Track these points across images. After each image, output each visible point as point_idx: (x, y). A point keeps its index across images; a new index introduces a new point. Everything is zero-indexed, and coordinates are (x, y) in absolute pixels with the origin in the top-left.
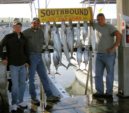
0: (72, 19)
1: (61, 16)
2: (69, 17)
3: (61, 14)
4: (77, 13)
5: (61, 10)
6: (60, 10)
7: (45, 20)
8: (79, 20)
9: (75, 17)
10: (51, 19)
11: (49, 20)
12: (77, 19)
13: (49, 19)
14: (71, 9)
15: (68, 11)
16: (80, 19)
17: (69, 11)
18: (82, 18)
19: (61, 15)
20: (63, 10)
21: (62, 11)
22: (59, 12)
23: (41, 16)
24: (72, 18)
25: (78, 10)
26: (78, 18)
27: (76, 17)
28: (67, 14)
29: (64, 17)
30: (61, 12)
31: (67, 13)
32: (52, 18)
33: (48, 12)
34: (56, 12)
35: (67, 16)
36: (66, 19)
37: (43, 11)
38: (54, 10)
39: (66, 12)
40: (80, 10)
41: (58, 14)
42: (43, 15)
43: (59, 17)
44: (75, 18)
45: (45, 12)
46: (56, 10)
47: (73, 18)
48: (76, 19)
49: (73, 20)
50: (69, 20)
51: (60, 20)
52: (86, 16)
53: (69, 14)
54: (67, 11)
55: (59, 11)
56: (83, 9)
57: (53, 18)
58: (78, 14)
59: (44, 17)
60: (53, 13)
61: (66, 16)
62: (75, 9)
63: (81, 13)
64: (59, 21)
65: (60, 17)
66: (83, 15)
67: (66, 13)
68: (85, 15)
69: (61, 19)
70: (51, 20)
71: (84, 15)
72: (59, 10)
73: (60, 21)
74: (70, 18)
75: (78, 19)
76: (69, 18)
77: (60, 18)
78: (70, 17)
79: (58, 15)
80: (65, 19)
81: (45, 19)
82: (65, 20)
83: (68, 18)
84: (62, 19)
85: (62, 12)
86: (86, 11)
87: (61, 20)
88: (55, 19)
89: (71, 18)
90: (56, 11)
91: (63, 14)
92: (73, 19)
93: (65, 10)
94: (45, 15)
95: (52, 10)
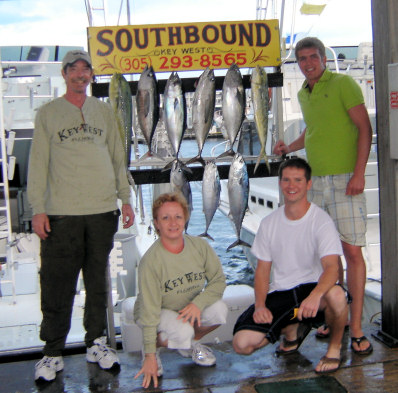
0: (211, 60)
1: (172, 52)
2: (201, 54)
3: (171, 43)
4: (229, 37)
5: (171, 29)
6: (167, 30)
7: (112, 67)
8: (238, 63)
9: (223, 55)
10: (136, 62)
11: (128, 67)
12: (230, 61)
13: (128, 62)
14: (209, 26)
15: (195, 33)
16: (241, 61)
17: (200, 33)
18: (249, 57)
19: (171, 47)
20: (178, 29)
21: (174, 31)
22: (165, 36)
23: (100, 53)
24: (211, 56)
25: (233, 27)
26: (235, 57)
27: (228, 55)
28: (193, 42)
29: (179, 54)
30: (171, 35)
31: (192, 38)
32: (139, 59)
33: (124, 37)
34: (152, 36)
35: (194, 51)
36: (190, 61)
37: (106, 36)
38: (145, 31)
39: (188, 35)
40: (241, 26)
41: (159, 43)
42: (105, 48)
43: (164, 55)
44: (222, 58)
45: (112, 38)
46: (152, 30)
47: (214, 59)
48: (226, 59)
49: (214, 65)
50: (201, 64)
51: (169, 64)
52: (264, 48)
53: (202, 43)
54: (191, 31)
55: (162, 33)
56: (250, 25)
57: (142, 59)
58: (234, 41)
59: (110, 58)
60: (142, 42)
61: (191, 49)
62: (223, 27)
63: (245, 39)
65: (167, 56)
66: (251, 44)
67: (188, 41)
68: (259, 44)
69: (172, 60)
70: (136, 67)
71: (254, 47)
72: (164, 29)
73: (167, 67)
74: (205, 58)
75: (234, 60)
76: (202, 58)
77: (166, 60)
78: (206, 52)
79: (159, 48)
80: (186, 62)
81: (112, 62)
82: (188, 64)
83: (196, 56)
84: (176, 61)
85: (176, 35)
86: (263, 31)
88: (147, 61)
89: (208, 58)
90: (154, 32)
91: (179, 42)
92: (217, 62)
93: (187, 28)
94: (111, 48)
95: (137, 31)
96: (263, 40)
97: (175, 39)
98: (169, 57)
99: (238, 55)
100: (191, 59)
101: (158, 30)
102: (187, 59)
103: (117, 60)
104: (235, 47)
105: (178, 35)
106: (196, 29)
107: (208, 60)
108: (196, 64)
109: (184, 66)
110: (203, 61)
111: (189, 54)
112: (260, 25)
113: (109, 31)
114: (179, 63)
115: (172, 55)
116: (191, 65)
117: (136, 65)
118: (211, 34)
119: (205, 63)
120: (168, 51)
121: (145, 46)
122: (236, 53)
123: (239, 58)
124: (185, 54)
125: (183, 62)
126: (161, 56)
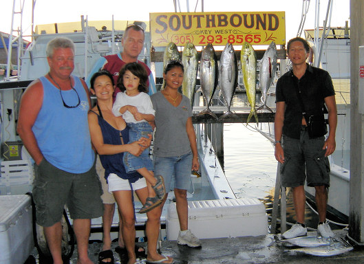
0: (235, 38)
1: (208, 32)
2: (229, 34)
3: (208, 26)
4: (249, 23)
5: (208, 16)
6: (205, 16)
8: (255, 42)
9: (244, 36)
10: (183, 38)
11: (176, 42)
12: (249, 40)
13: (177, 38)
14: (235, 15)
15: (225, 20)
16: (257, 40)
17: (228, 20)
18: (263, 38)
19: (208, 29)
20: (213, 16)
21: (210, 18)
22: (203, 21)
24: (235, 35)
25: (252, 16)
26: (253, 37)
27: (248, 36)
28: (223, 26)
29: (213, 34)
30: (208, 20)
31: (223, 23)
32: (185, 36)
34: (194, 20)
35: (224, 32)
36: (221, 39)
37: (162, 19)
38: (190, 17)
39: (220, 21)
40: (258, 16)
41: (199, 26)
42: (161, 28)
43: (202, 34)
44: (244, 38)
46: (194, 16)
47: (238, 38)
48: (246, 39)
49: (237, 42)
50: (229, 41)
51: (206, 40)
52: (273, 32)
53: (229, 26)
54: (222, 18)
55: (201, 18)
56: (265, 15)
57: (187, 36)
58: (252, 26)
59: (164, 35)
60: (187, 24)
61: (222, 31)
62: (245, 16)
63: (260, 25)
65: (205, 35)
66: (265, 29)
67: (220, 25)
68: (270, 28)
69: (208, 38)
71: (267, 31)
72: (203, 16)
73: (204, 43)
74: (231, 37)
75: (252, 39)
76: (229, 37)
77: (204, 37)
78: (232, 33)
79: (199, 29)
80: (218, 39)
82: (219, 41)
83: (225, 36)
84: (211, 38)
85: (211, 20)
86: (273, 20)
88: (191, 37)
89: (233, 37)
90: (196, 18)
91: (214, 26)
92: (240, 40)
93: (219, 16)
94: (166, 28)
95: (184, 17)
96: (273, 26)
97: (211, 23)
98: (206, 36)
99: (255, 36)
100: (221, 37)
101: (199, 17)
102: (219, 37)
103: (170, 38)
104: (253, 30)
105: (213, 20)
106: (226, 17)
107: (233, 39)
108: (225, 41)
109: (216, 42)
110: (230, 39)
111: (220, 34)
112: (271, 15)
113: (164, 16)
114: (213, 40)
115: (209, 35)
116: (221, 41)
117: (182, 41)
118: (236, 21)
119: (231, 41)
120: (206, 31)
121: (189, 27)
122: (253, 35)
123: (255, 38)
124: (218, 34)
125: (215, 39)
126: (200, 35)
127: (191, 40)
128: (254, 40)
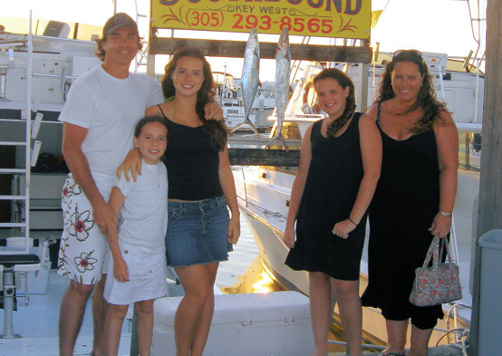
0: (292, 23)
1: (249, 10)
2: (282, 15)
7: (177, 19)
8: (323, 31)
9: (307, 20)
10: (205, 18)
11: (195, 21)
12: (314, 28)
13: (196, 15)
16: (326, 29)
18: (336, 25)
19: (248, 4)
23: (164, 2)
24: (292, 18)
26: (320, 24)
27: (312, 20)
29: (257, 13)
32: (210, 13)
35: (274, 11)
36: (268, 23)
43: (239, 12)
44: (306, 24)
47: (296, 23)
48: (310, 24)
49: (295, 29)
50: (281, 28)
51: (243, 23)
52: (353, 17)
57: (213, 14)
58: (319, 5)
59: (175, 8)
61: (271, 8)
63: (332, 4)
64: (237, 27)
65: (242, 13)
66: (339, 11)
68: (349, 11)
69: (248, 18)
70: (205, 22)
71: (343, 14)
73: (242, 27)
74: (286, 21)
75: (318, 27)
76: (282, 20)
77: (241, 17)
78: (287, 14)
79: (234, 3)
80: (264, 23)
81: (178, 15)
82: (265, 26)
83: (276, 17)
84: (252, 20)
87: (247, 27)
88: (219, 16)
89: (290, 21)
92: (298, 27)
96: (353, 8)
98: (245, 15)
99: (324, 21)
100: (269, 19)
102: (266, 20)
103: (184, 14)
104: (321, 12)
107: (288, 24)
108: (275, 27)
109: (261, 27)
110: (283, 24)
111: (268, 14)
114: (255, 24)
115: (249, 13)
116: (269, 27)
120: (245, 7)
122: (321, 19)
123: (324, 25)
124: (264, 14)
125: (260, 23)
126: (235, 13)
127: (220, 20)
128: (321, 28)
